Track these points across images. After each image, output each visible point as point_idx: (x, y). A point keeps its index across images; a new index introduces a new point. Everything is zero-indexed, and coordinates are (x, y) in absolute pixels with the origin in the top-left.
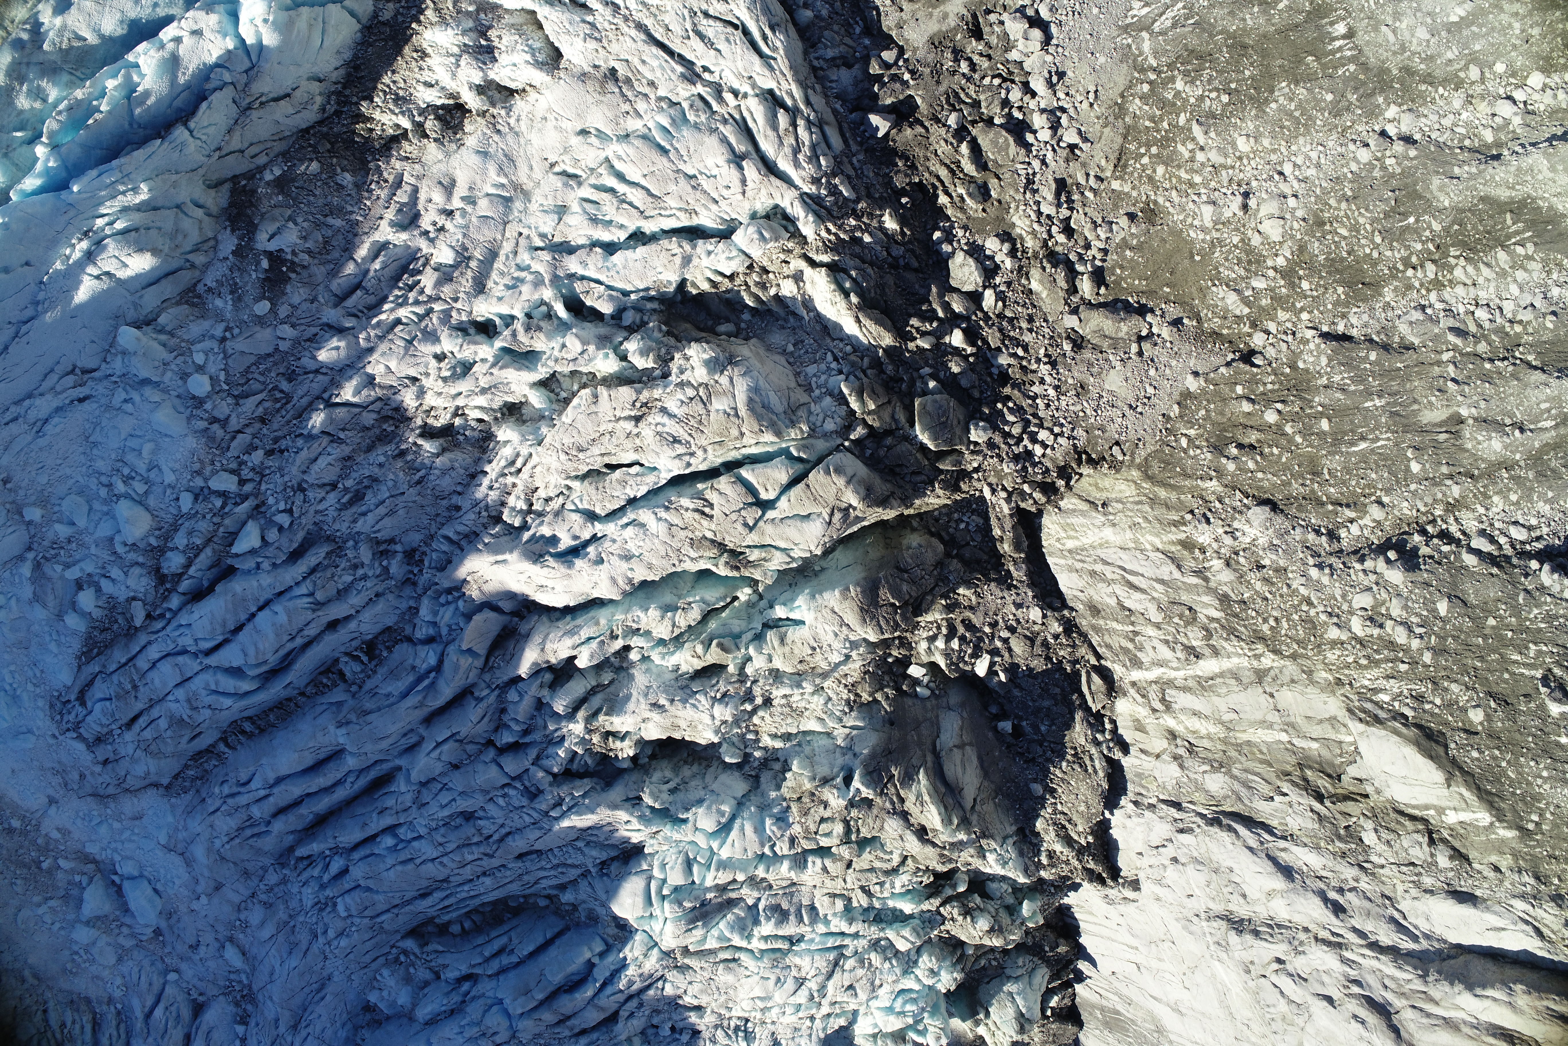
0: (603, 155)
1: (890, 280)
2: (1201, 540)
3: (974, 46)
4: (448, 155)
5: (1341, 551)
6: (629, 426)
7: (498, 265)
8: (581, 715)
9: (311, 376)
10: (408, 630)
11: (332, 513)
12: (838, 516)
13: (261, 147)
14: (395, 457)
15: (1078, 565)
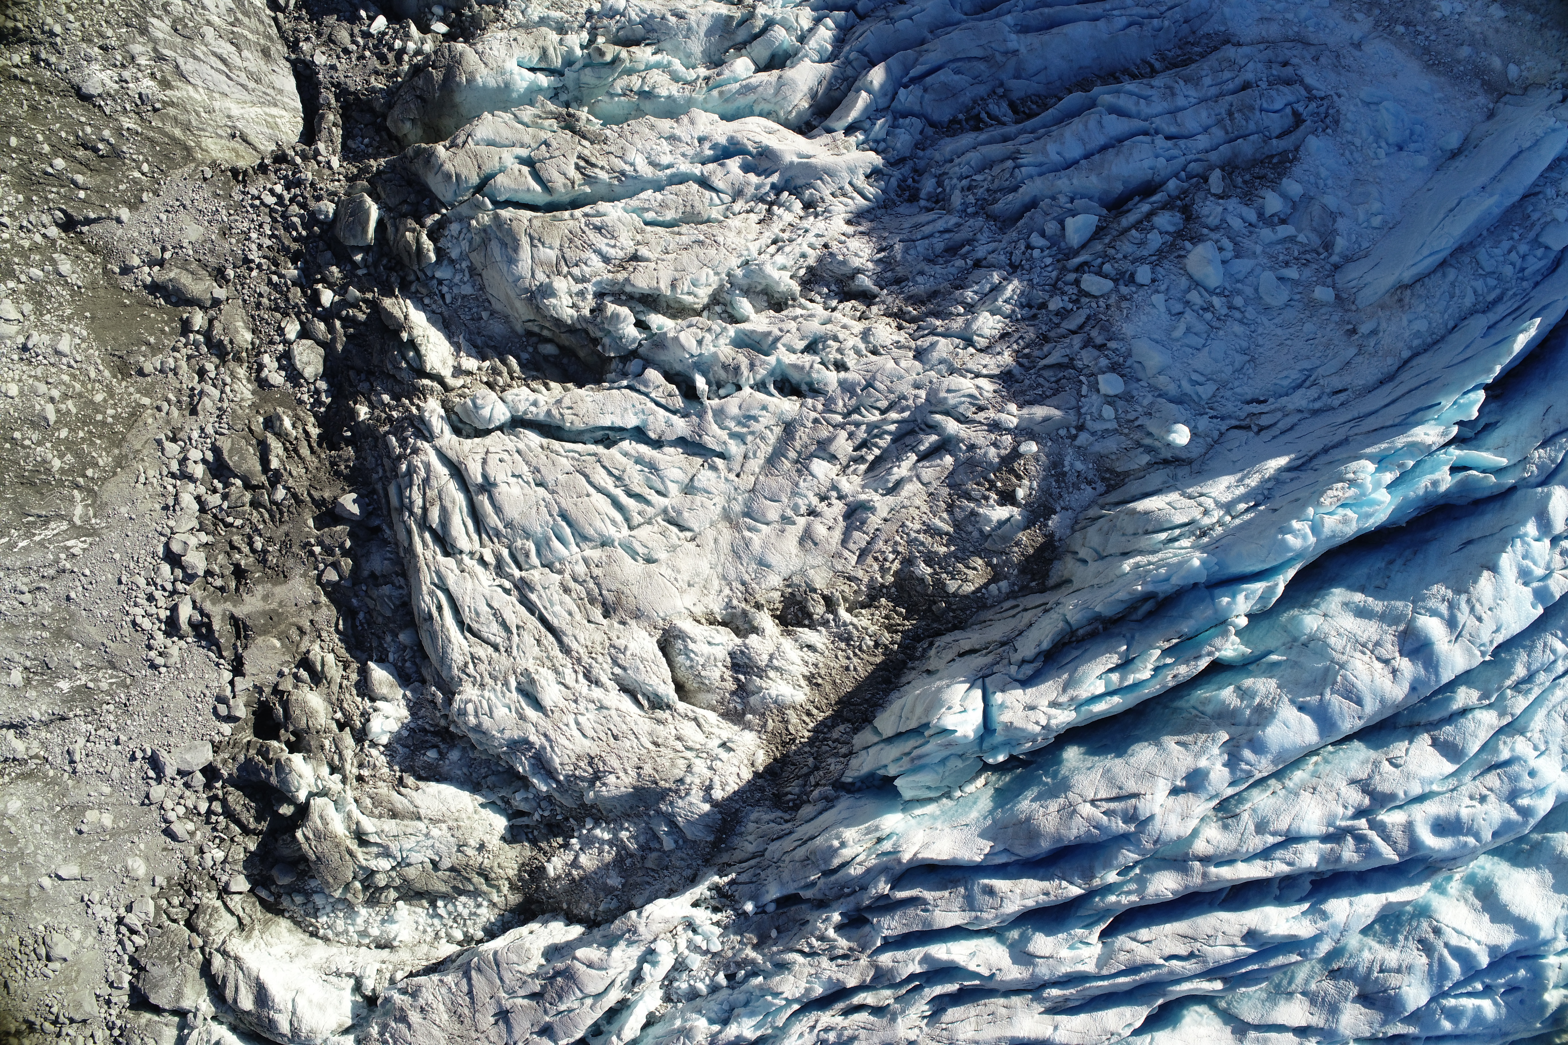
0: (634, 533)
1: (375, 360)
2: (151, 83)
3: (245, 561)
4: (803, 572)
5: (32, 44)
6: (643, 251)
7: (765, 450)
8: (760, 23)
9: (985, 371)
10: (930, 131)
11: (983, 238)
12: (460, 141)
13: (1005, 615)
14: (907, 279)
15: (270, 91)
